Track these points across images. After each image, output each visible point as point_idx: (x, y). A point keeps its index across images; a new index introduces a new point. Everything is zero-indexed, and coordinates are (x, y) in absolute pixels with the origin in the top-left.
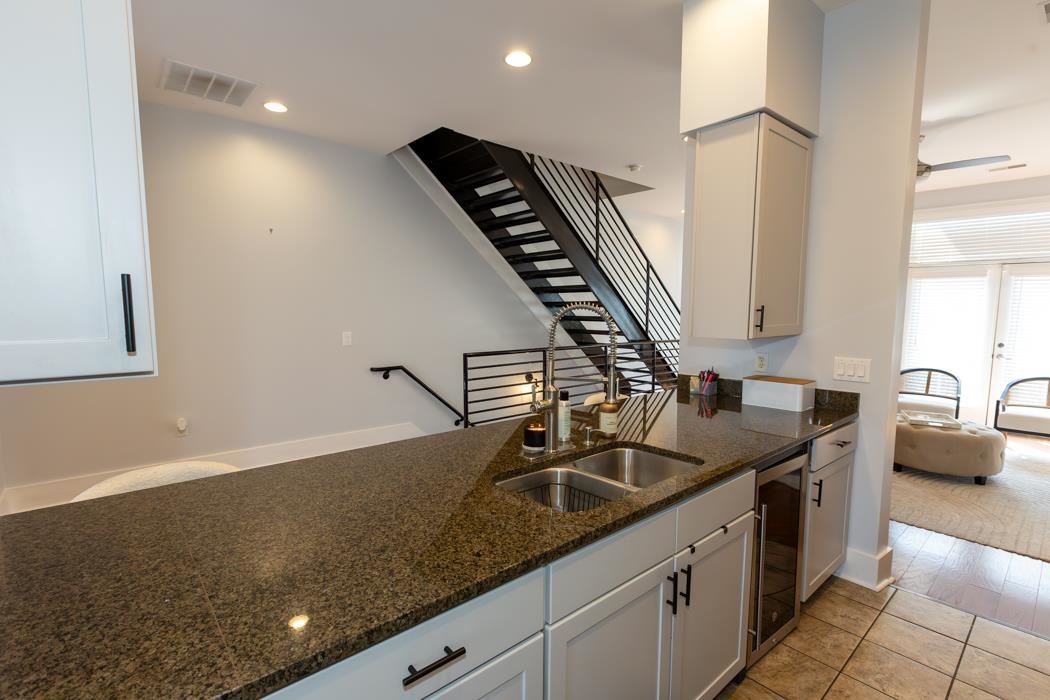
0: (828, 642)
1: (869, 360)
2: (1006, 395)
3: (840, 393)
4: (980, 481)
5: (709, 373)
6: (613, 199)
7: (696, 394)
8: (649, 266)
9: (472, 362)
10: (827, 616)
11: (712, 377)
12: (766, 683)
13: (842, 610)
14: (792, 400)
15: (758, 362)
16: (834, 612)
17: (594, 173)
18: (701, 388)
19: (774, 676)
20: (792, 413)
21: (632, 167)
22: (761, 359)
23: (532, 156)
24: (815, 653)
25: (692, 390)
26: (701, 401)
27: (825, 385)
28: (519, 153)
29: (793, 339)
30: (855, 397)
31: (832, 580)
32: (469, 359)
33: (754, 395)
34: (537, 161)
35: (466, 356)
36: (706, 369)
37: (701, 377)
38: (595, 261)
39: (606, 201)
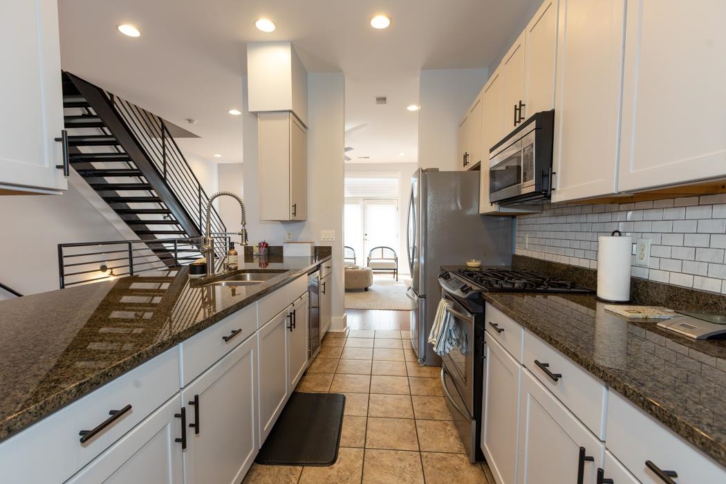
0: (333, 352)
1: (334, 231)
2: (370, 255)
3: (324, 247)
4: (366, 289)
5: (264, 243)
6: (174, 139)
7: (257, 255)
8: (200, 188)
9: (66, 251)
10: (330, 345)
11: (264, 245)
12: (315, 371)
13: (334, 341)
14: (307, 251)
15: (287, 236)
16: (332, 342)
17: (159, 118)
18: (260, 252)
19: (317, 369)
20: (307, 257)
21: (190, 121)
22: (289, 234)
23: (112, 95)
24: (329, 357)
25: (254, 253)
26: (260, 259)
27: (318, 244)
28: (101, 90)
29: (303, 223)
30: (330, 248)
31: (327, 333)
32: (63, 249)
33: (288, 252)
34: (116, 100)
35: (60, 247)
36: (261, 240)
37: (260, 246)
38: (164, 180)
39: (169, 139)
